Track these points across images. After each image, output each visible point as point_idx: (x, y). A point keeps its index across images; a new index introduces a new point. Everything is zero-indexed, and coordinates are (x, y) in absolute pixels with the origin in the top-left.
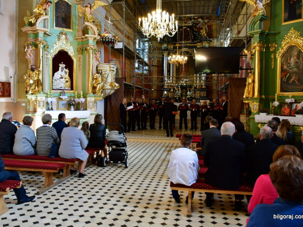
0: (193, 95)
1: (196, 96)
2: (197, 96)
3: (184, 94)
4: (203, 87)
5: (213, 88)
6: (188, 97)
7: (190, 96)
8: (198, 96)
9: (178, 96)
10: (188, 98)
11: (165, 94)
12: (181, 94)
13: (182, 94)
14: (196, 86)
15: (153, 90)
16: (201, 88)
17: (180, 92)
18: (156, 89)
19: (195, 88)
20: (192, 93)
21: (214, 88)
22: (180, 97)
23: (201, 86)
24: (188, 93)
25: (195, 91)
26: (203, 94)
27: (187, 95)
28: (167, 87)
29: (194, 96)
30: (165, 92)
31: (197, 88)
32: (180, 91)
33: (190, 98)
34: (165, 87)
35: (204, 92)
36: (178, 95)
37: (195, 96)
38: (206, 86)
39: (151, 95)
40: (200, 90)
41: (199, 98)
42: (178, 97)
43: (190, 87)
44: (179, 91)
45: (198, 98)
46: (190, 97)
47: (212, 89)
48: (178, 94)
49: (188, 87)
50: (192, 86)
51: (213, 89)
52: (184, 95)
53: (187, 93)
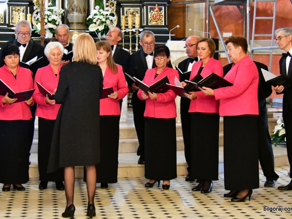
0: (111, 22)
1: (126, 27)
2: (130, 24)
3: (76, 16)
6: (92, 28)
8: (134, 27)
9: (50, 26)
12: (64, 17)
13: (69, 16)
17: (58, 8)
24: (93, 12)
25: (119, 6)
26: (154, 18)
27: (91, 21)
35: (161, 9)
36: (54, 22)
42: (51, 29)
44: (54, 3)
46: (101, 28)
48: (54, 17)
52: (75, 21)
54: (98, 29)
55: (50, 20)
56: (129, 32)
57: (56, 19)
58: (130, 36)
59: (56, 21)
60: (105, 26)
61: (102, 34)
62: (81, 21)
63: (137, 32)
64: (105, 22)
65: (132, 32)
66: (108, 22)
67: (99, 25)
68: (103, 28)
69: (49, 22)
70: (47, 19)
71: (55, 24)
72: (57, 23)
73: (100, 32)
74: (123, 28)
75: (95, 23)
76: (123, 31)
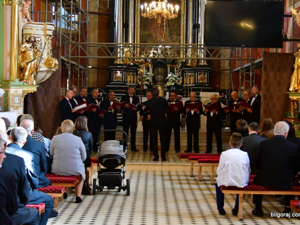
0: (179, 81)
1: (186, 83)
2: (188, 82)
3: (160, 77)
4: (202, 63)
5: (222, 65)
6: (168, 84)
7: (173, 81)
8: (190, 83)
9: (146, 83)
10: (169, 87)
11: (119, 77)
12: (154, 78)
13: (156, 77)
14: (184, 60)
15: (90, 67)
16: (198, 66)
17: (150, 73)
18: (96, 66)
19: (184, 64)
20: (178, 77)
21: (226, 65)
22: (152, 84)
23: (196, 61)
24: (169, 75)
25: (183, 72)
26: (201, 79)
27: (168, 80)
28: (122, 63)
29: (181, 82)
30: (119, 74)
31: (189, 65)
32: (151, 70)
33: (174, 86)
34: (118, 62)
35: (205, 74)
36: (148, 80)
37: (183, 83)
38: (208, 61)
39: (87, 78)
40: (195, 70)
41: (193, 86)
42: (146, 85)
43: (174, 62)
44: (148, 71)
45: (190, 87)
46: (173, 84)
47: (220, 67)
48: (148, 78)
49: (170, 64)
50: (176, 60)
51: (222, 68)
52: (159, 80)
53: (167, 76)
54: (171, 85)
55: (146, 79)
56: (188, 86)
57: (149, 79)
58: (188, 89)
59: (149, 80)
60: (175, 83)
61: (173, 87)
62: (162, 80)
63: (192, 86)
64: (175, 81)
65: (189, 86)
66: (177, 81)
67: (172, 82)
68: (174, 84)
69: (145, 80)
70: (145, 79)
71: (148, 82)
72: (150, 81)
73: (172, 86)
74: (185, 84)
75: (170, 81)
76: (185, 86)
